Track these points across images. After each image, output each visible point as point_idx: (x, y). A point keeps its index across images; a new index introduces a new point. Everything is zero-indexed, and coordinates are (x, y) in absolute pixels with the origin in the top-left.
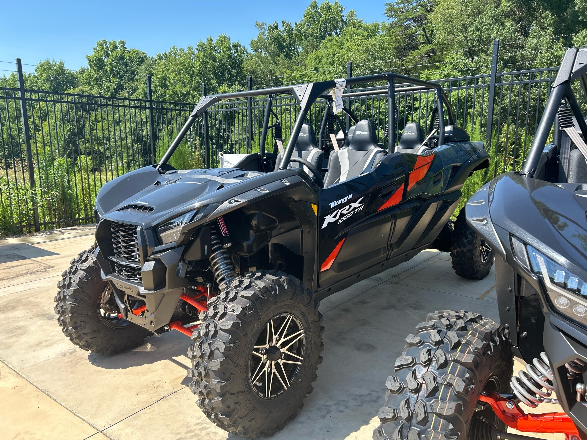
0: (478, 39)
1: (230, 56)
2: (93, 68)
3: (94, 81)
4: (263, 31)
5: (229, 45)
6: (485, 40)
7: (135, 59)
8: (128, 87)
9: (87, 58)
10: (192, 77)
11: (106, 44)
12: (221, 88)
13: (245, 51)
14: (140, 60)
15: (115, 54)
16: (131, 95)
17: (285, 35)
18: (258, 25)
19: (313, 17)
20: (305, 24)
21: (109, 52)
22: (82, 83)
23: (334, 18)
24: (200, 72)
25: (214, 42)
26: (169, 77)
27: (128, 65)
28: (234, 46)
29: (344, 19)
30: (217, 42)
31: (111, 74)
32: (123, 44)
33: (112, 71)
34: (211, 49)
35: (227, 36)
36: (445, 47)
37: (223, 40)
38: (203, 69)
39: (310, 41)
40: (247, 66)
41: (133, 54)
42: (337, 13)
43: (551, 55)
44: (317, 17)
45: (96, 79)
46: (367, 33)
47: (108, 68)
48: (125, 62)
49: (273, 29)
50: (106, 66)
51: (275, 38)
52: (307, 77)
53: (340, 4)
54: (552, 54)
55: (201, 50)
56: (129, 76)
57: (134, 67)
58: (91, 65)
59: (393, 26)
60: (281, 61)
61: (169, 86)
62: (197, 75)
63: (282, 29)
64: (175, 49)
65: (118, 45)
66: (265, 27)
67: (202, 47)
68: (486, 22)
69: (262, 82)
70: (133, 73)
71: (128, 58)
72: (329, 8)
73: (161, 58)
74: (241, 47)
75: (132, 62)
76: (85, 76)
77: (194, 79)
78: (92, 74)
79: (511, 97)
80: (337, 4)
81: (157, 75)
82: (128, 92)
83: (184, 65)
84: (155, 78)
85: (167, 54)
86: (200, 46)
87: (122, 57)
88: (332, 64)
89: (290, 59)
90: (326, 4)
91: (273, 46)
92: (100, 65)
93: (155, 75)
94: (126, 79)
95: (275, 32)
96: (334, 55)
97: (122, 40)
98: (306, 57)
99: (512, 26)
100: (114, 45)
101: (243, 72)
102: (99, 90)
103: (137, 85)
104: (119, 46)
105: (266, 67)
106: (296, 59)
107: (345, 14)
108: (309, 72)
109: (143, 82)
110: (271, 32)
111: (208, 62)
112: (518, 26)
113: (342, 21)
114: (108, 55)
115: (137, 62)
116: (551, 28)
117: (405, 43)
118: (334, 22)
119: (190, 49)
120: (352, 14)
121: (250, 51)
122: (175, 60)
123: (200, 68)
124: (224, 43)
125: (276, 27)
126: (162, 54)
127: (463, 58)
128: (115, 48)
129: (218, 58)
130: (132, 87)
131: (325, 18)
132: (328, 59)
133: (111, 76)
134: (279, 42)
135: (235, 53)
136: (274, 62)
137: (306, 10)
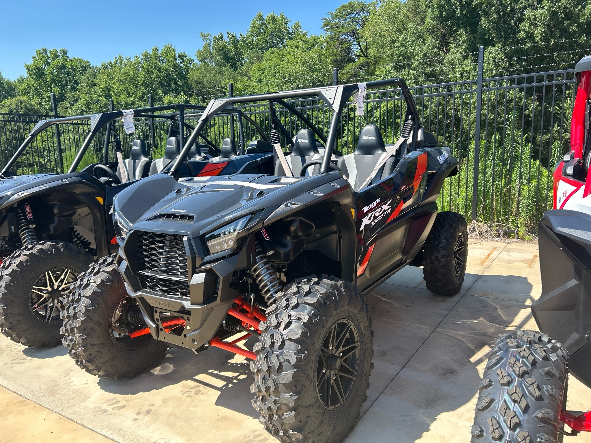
0: (403, 54)
1: (176, 66)
2: (32, 78)
3: (33, 91)
4: (208, 42)
5: (175, 55)
6: (409, 55)
7: (78, 68)
8: (70, 97)
9: (25, 66)
10: (136, 87)
11: (46, 52)
12: (166, 98)
13: (190, 61)
14: (83, 69)
15: (55, 63)
16: (73, 105)
17: (231, 46)
18: (203, 36)
19: (259, 29)
20: (251, 35)
21: (50, 61)
22: (20, 93)
23: (280, 30)
24: (144, 82)
25: (160, 52)
26: (112, 87)
27: (70, 74)
28: (180, 56)
29: (290, 30)
30: (163, 53)
31: (52, 83)
32: (65, 52)
33: (53, 80)
34: (156, 59)
35: (173, 47)
36: (377, 60)
37: (168, 50)
38: (148, 79)
39: (254, 52)
40: (193, 76)
41: (75, 62)
42: (282, 25)
43: (462, 70)
44: (263, 28)
45: (36, 89)
46: (306, 45)
47: (48, 78)
48: (67, 71)
49: (218, 40)
50: (46, 75)
51: (220, 49)
52: (250, 88)
53: (285, 16)
54: (463, 68)
55: (146, 60)
56: (71, 86)
57: (77, 76)
58: (30, 73)
59: (330, 39)
60: (226, 71)
61: (113, 96)
62: (142, 85)
63: (227, 40)
64: (121, 58)
65: (59, 53)
66: (210, 37)
67: (146, 56)
68: (409, 38)
69: (209, 92)
70: (75, 83)
71: (70, 67)
72: (274, 20)
73: (105, 67)
74: (188, 57)
75: (74, 71)
76: (24, 86)
77: (140, 89)
78: (31, 83)
79: (431, 108)
80: (282, 16)
81: (99, 85)
82: (70, 102)
83: (129, 75)
84: (98, 88)
85: (113, 63)
86: (145, 56)
87: (63, 66)
88: (274, 75)
89: (236, 69)
90: (272, 17)
91: (218, 57)
92: (40, 74)
93: (97, 85)
94: (68, 89)
95: (221, 43)
96: (275, 66)
97: (64, 49)
98: (251, 68)
99: (431, 43)
100: (54, 54)
101: (189, 82)
102: (39, 100)
103: (78, 95)
104: (61, 55)
105: (212, 77)
106: (241, 70)
107: (291, 26)
108: (253, 83)
109: (85, 92)
110: (216, 43)
111: (153, 72)
112: (437, 42)
113: (288, 33)
114: (48, 64)
115: (79, 70)
116: (465, 45)
117: (341, 56)
118: (279, 34)
119: (137, 58)
120: (297, 26)
121: (196, 61)
122: (121, 69)
123: (145, 78)
124: (170, 54)
125: (221, 38)
126: (107, 63)
127: (392, 71)
128: (56, 56)
129: (163, 69)
130: (74, 97)
131: (271, 30)
132: (270, 70)
133: (52, 86)
134: (224, 53)
135: (181, 63)
136: (220, 72)
137: (252, 22)
